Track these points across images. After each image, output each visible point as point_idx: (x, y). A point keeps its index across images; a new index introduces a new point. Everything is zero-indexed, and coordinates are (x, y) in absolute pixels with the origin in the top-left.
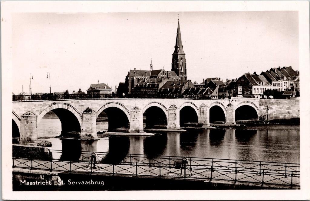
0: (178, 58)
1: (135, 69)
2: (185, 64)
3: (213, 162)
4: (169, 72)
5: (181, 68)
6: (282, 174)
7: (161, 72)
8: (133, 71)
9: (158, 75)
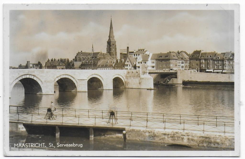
0: (111, 44)
1: (81, 51)
2: (116, 48)
3: (132, 114)
4: (105, 54)
5: (113, 51)
6: (178, 122)
7: (99, 54)
8: (80, 53)
9: (97, 56)
